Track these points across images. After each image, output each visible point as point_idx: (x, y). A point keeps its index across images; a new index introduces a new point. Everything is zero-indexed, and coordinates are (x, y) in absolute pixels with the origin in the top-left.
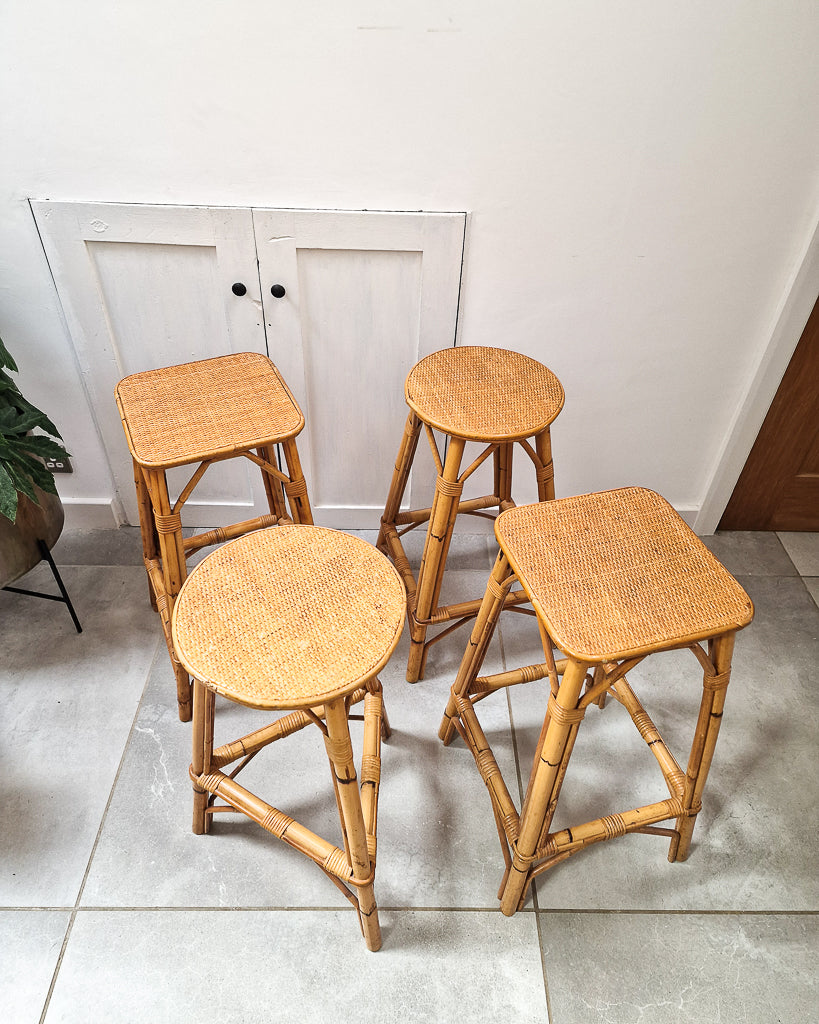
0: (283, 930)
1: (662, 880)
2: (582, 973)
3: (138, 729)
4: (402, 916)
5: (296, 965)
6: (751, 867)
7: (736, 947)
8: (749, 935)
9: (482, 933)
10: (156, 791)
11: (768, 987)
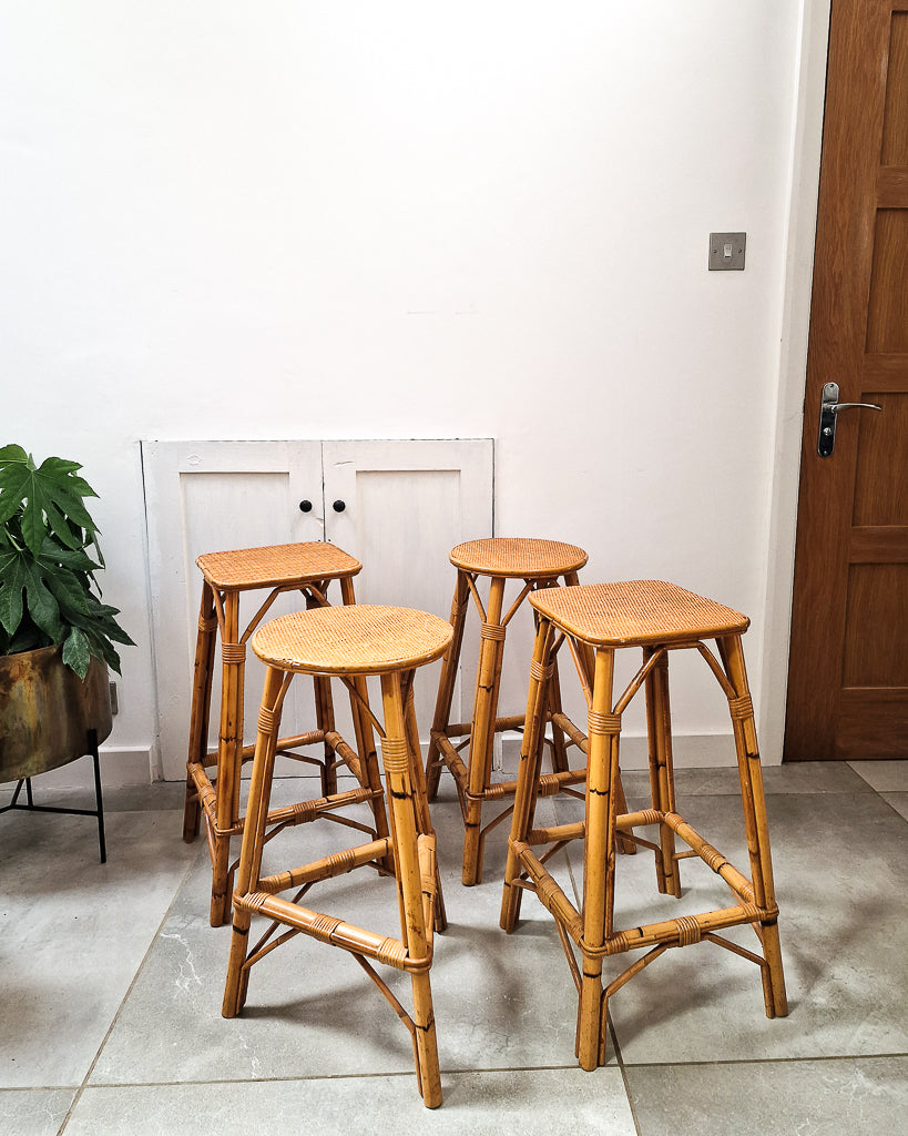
0: (325, 1095)
1: (763, 1034)
2: (679, 1117)
3: (162, 935)
4: (466, 1077)
5: (341, 1125)
6: (861, 1019)
7: (854, 1087)
8: (868, 1075)
9: (560, 1088)
10: (182, 985)
11: (898, 1119)
